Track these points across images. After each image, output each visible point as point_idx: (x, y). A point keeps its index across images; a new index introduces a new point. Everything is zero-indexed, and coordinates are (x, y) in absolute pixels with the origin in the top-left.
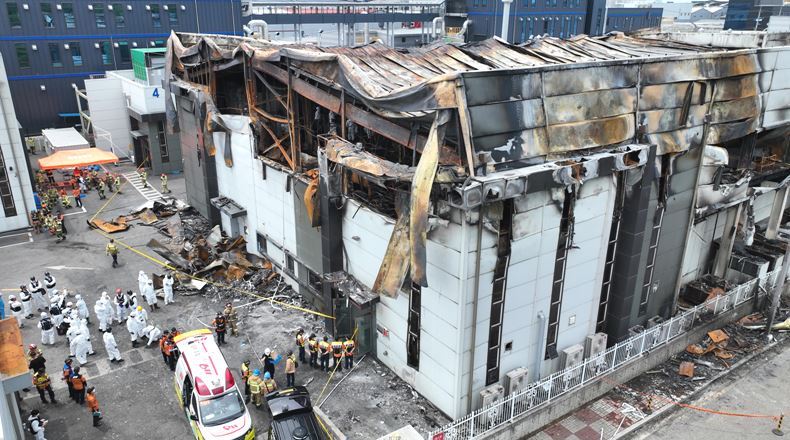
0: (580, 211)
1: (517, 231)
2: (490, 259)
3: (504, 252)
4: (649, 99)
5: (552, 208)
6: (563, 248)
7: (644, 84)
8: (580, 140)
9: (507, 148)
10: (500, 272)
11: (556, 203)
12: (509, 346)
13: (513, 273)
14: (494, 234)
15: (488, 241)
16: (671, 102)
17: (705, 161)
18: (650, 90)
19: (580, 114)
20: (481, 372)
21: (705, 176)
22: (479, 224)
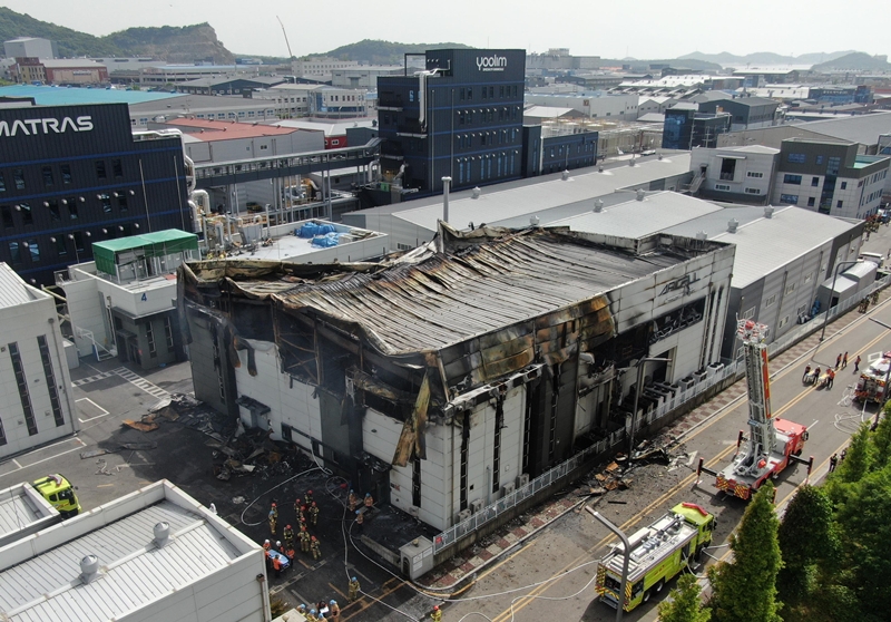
0: (505, 407)
1: (472, 424)
2: (458, 441)
3: (466, 436)
4: (541, 336)
5: (490, 408)
6: (498, 429)
7: (537, 329)
8: (503, 369)
9: (464, 382)
10: (464, 446)
11: (492, 405)
12: (472, 488)
13: (471, 446)
14: (459, 427)
15: (457, 432)
16: (554, 336)
17: (581, 362)
18: (542, 332)
19: (501, 355)
20: (457, 503)
21: (582, 370)
22: (452, 424)
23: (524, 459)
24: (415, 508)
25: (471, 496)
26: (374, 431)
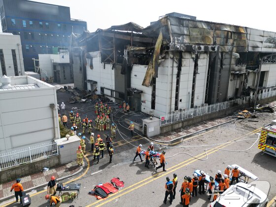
0: (199, 62)
1: (183, 64)
2: (176, 71)
3: (179, 69)
4: (217, 34)
5: (192, 60)
6: (195, 73)
7: (215, 30)
8: (199, 41)
9: (180, 38)
10: (178, 75)
11: (193, 58)
12: (181, 101)
13: (182, 76)
14: (177, 63)
15: (175, 65)
16: (223, 36)
17: (233, 57)
18: (217, 31)
19: (199, 34)
20: (173, 107)
21: (233, 62)
22: (173, 59)
23: (206, 96)
24: (152, 110)
25: (180, 105)
26: (136, 76)
